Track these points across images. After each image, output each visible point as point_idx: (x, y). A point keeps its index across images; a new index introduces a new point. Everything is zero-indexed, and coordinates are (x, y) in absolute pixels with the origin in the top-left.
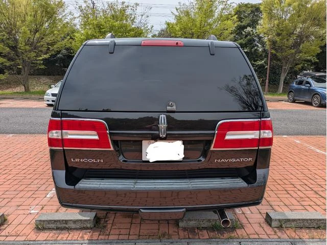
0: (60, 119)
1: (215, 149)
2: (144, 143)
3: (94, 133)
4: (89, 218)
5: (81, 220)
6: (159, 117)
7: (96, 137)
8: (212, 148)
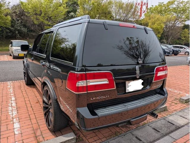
0: (85, 73)
1: (154, 81)
2: (127, 82)
3: (106, 79)
4: (73, 137)
5: (69, 140)
6: (136, 67)
7: (107, 82)
8: (153, 81)
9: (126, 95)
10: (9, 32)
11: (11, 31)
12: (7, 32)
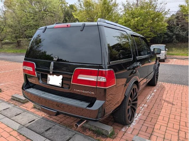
1: (73, 83)
3: (31, 68)
9: (47, 86)
10: (167, 37)
11: (169, 36)
12: (164, 38)
